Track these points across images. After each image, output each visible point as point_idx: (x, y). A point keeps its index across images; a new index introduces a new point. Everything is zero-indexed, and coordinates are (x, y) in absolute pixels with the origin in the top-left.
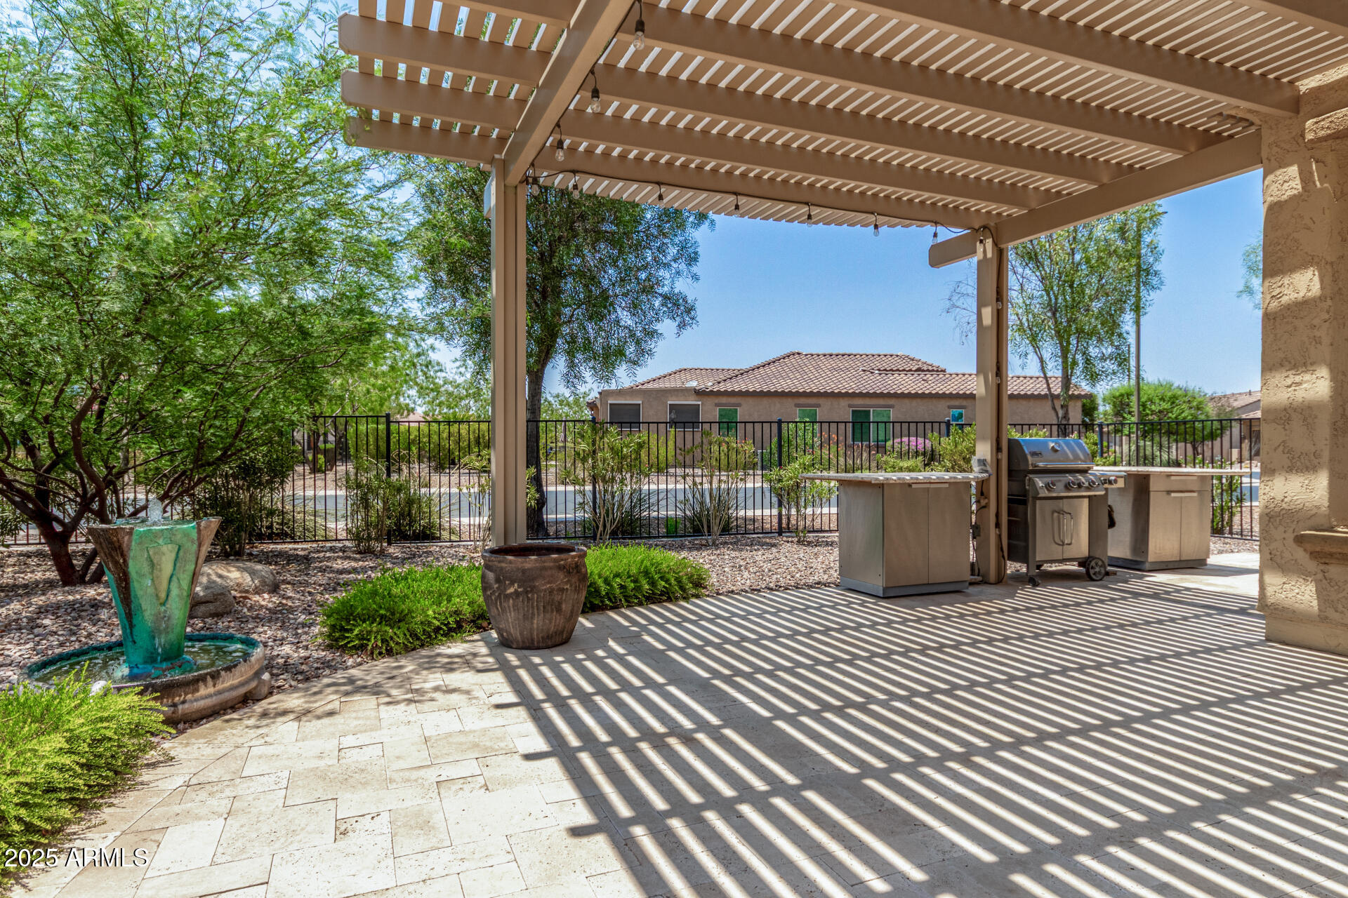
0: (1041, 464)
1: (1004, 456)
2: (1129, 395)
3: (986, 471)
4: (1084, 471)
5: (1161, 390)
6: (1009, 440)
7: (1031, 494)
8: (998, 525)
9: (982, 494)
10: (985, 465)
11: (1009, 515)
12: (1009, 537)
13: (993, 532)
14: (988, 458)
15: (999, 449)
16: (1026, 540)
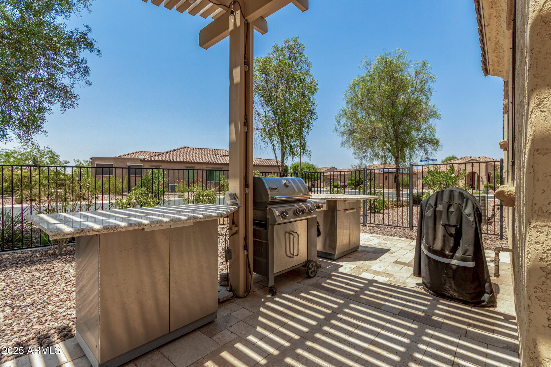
0: (278, 198)
1: (250, 191)
2: (297, 166)
3: (236, 204)
4: (304, 201)
5: (306, 165)
6: (254, 178)
7: (270, 222)
8: (246, 247)
9: (233, 223)
10: (235, 199)
11: (254, 237)
12: (255, 254)
13: (242, 254)
14: (238, 192)
15: (246, 185)
16: (267, 257)
